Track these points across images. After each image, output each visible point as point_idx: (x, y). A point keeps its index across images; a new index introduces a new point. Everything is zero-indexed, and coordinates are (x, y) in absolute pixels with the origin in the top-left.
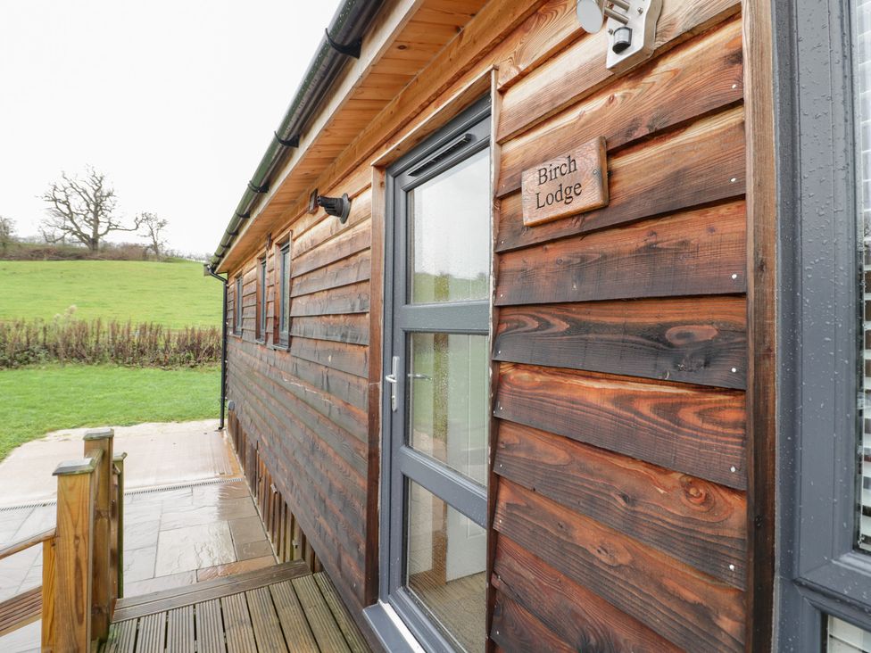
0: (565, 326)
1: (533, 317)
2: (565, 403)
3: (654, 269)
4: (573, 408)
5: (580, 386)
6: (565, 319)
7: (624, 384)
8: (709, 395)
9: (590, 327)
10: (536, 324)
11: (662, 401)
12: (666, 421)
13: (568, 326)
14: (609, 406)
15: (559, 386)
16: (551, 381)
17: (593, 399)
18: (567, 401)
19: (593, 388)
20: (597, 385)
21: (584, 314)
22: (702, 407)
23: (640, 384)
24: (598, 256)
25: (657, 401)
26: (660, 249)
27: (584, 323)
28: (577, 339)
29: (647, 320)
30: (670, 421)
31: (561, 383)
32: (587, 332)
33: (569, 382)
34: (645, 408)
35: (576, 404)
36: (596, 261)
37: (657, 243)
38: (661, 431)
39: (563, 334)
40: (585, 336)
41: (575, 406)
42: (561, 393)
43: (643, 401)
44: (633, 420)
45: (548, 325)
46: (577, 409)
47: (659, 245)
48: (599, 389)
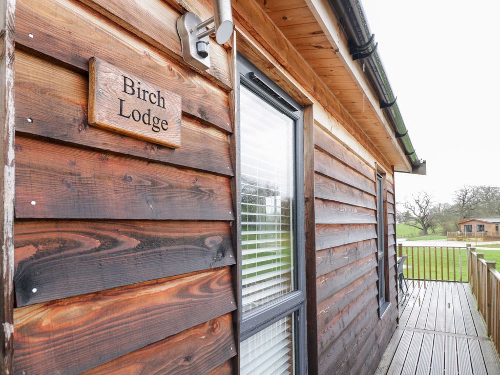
0: (135, 242)
1: (91, 235)
2: (138, 317)
3: (201, 203)
4: (147, 317)
5: (149, 295)
6: (133, 235)
7: (182, 280)
8: (219, 271)
9: (160, 242)
10: (98, 243)
11: (203, 282)
12: (207, 294)
13: (139, 242)
14: (176, 300)
15: (129, 302)
16: (116, 302)
17: (162, 300)
18: (139, 314)
19: (161, 291)
20: (163, 288)
21: (152, 230)
22: (217, 279)
23: (190, 277)
24: (165, 185)
25: (200, 284)
26: (202, 191)
27: (154, 238)
28: (151, 253)
29: (195, 234)
30: (208, 292)
31: (129, 299)
32: (159, 246)
33: (138, 295)
34: (195, 291)
35: (149, 311)
36: (164, 188)
37: (200, 187)
38: (205, 300)
39: (136, 249)
40: (157, 249)
41: (148, 314)
42: (131, 309)
43: (194, 287)
44: (191, 302)
45: (115, 242)
46: (151, 315)
47: (201, 189)
48: (165, 291)
